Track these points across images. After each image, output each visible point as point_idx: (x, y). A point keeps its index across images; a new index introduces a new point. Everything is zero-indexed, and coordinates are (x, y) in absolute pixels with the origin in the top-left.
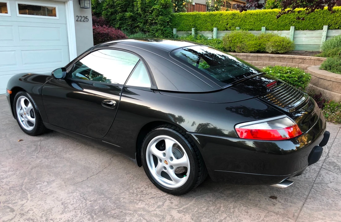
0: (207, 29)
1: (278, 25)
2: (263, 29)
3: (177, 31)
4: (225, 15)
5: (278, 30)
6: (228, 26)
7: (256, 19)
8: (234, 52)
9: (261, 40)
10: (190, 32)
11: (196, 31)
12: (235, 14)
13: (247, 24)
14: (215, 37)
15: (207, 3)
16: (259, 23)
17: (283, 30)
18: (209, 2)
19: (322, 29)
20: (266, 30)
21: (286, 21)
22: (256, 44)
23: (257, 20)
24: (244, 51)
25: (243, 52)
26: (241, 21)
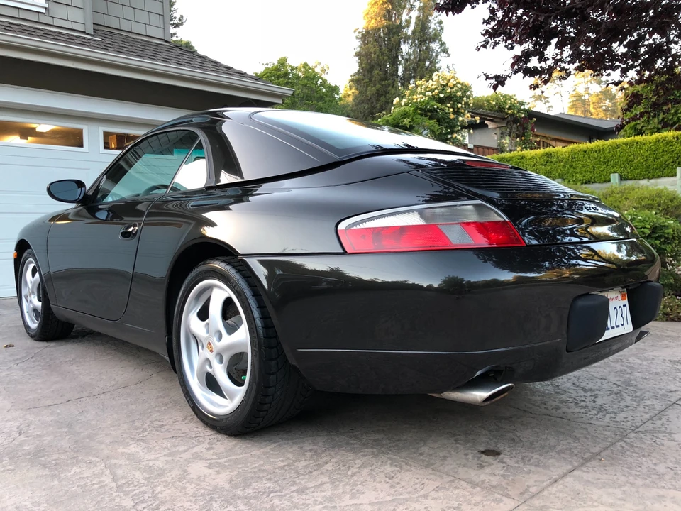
1: (648, 167)
2: (615, 178)
4: (530, 157)
5: (649, 178)
7: (595, 159)
9: (611, 199)
12: (551, 154)
13: (578, 170)
15: (499, 145)
16: (605, 166)
17: (660, 177)
18: (505, 142)
20: (621, 180)
21: (666, 157)
23: (599, 161)
26: (564, 167)
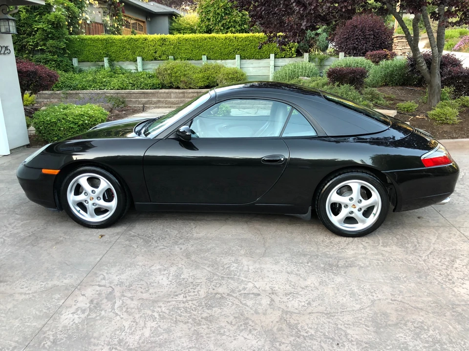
0: (127, 59)
1: (221, 53)
2: (204, 58)
3: (79, 62)
4: (151, 39)
5: (222, 59)
6: (157, 55)
7: (193, 45)
8: (178, 88)
10: (101, 64)
11: (111, 61)
12: (165, 39)
13: (182, 51)
14: (140, 69)
16: (198, 50)
17: (227, 59)
18: (107, 19)
19: (269, 58)
20: (207, 59)
21: (230, 48)
22: (203, 78)
23: (195, 47)
24: (191, 86)
25: (190, 88)
26: (174, 48)
